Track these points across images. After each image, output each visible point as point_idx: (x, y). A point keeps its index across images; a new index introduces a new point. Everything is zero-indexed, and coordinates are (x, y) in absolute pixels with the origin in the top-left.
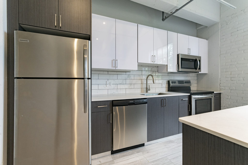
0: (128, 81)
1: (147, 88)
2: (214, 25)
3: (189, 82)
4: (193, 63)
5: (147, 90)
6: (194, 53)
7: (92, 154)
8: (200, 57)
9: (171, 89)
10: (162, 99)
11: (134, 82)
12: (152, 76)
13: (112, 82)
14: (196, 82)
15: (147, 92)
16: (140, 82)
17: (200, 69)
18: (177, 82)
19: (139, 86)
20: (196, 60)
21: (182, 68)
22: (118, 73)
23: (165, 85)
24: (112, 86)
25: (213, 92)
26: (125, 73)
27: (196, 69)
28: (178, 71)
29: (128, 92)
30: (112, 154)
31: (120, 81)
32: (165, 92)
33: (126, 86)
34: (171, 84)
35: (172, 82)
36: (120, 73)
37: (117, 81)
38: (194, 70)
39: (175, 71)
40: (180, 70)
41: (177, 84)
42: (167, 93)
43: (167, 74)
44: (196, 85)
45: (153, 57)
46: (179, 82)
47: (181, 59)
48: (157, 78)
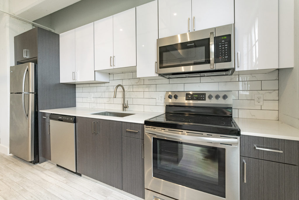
5: (124, 107)
13: (92, 95)
21: (161, 67)
23: (162, 102)
45: (112, 59)
46: (189, 97)
47: (160, 47)
48: (147, 90)
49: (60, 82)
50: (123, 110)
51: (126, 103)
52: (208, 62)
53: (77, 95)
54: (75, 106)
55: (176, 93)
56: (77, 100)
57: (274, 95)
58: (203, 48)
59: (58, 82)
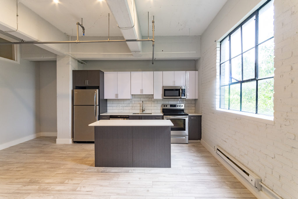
0: (131, 105)
5: (143, 111)
11: (135, 105)
13: (121, 105)
16: (139, 105)
18: (169, 106)
21: (165, 96)
22: (124, 100)
24: (121, 107)
26: (128, 100)
28: (163, 98)
31: (126, 105)
33: (129, 108)
35: (164, 106)
36: (125, 100)
37: (123, 105)
39: (161, 98)
41: (169, 108)
45: (142, 91)
46: (171, 106)
47: (164, 89)
48: (153, 103)
49: (104, 98)
50: (142, 112)
51: (144, 109)
52: (179, 96)
53: (108, 105)
54: (107, 112)
55: (167, 105)
56: (108, 108)
57: (194, 105)
58: (178, 92)
59: (103, 98)
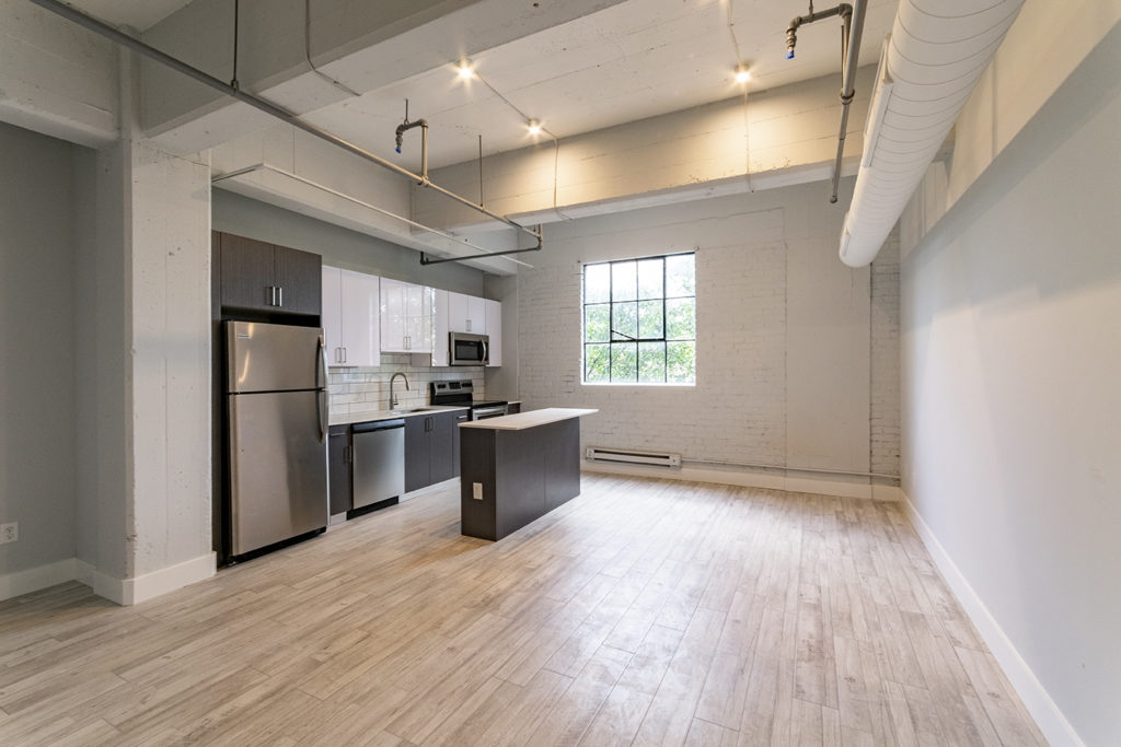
1: (391, 400)
2: (509, 276)
3: (469, 384)
4: (476, 348)
5: (392, 404)
6: (478, 328)
7: (332, 514)
8: (488, 337)
9: (435, 400)
10: (427, 419)
12: (402, 374)
14: (482, 383)
15: (391, 408)
16: (376, 388)
17: (487, 359)
18: (448, 386)
19: (376, 396)
20: (479, 344)
21: (456, 359)
23: (425, 392)
25: (505, 403)
27: (480, 358)
28: (450, 365)
29: (355, 409)
30: (348, 518)
32: (425, 407)
33: (350, 398)
34: (437, 391)
35: (439, 387)
38: (477, 362)
39: (445, 363)
40: (454, 362)
41: (447, 390)
42: (429, 407)
43: (428, 370)
44: (482, 390)
45: (407, 341)
47: (456, 341)
